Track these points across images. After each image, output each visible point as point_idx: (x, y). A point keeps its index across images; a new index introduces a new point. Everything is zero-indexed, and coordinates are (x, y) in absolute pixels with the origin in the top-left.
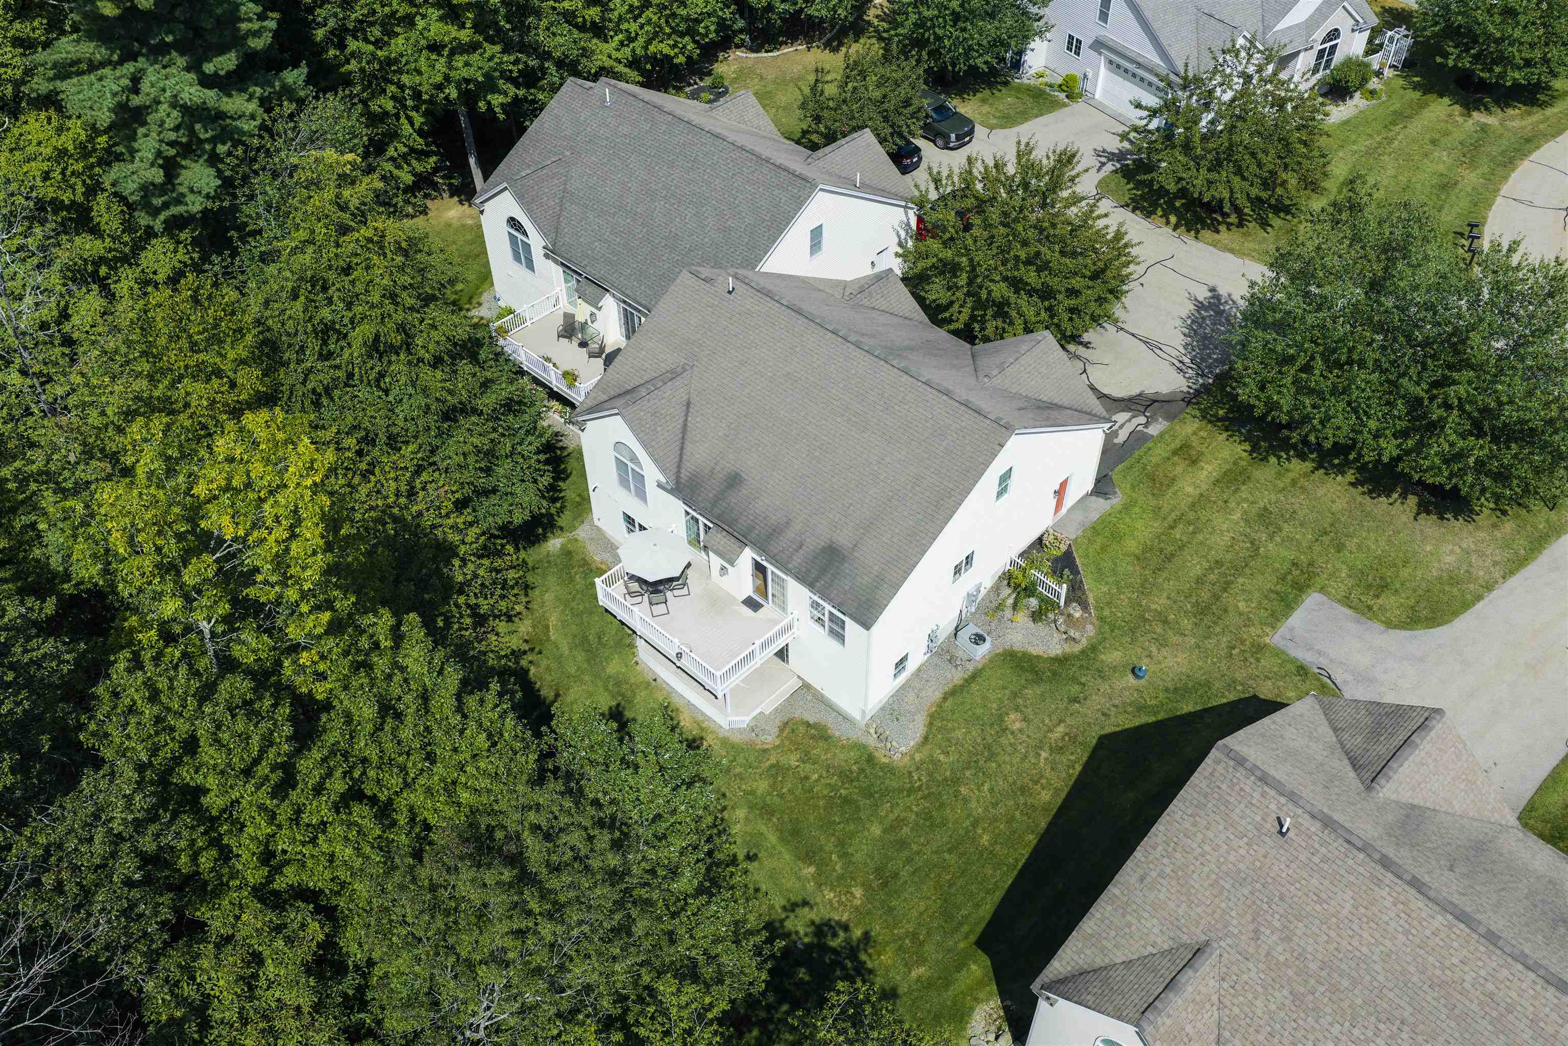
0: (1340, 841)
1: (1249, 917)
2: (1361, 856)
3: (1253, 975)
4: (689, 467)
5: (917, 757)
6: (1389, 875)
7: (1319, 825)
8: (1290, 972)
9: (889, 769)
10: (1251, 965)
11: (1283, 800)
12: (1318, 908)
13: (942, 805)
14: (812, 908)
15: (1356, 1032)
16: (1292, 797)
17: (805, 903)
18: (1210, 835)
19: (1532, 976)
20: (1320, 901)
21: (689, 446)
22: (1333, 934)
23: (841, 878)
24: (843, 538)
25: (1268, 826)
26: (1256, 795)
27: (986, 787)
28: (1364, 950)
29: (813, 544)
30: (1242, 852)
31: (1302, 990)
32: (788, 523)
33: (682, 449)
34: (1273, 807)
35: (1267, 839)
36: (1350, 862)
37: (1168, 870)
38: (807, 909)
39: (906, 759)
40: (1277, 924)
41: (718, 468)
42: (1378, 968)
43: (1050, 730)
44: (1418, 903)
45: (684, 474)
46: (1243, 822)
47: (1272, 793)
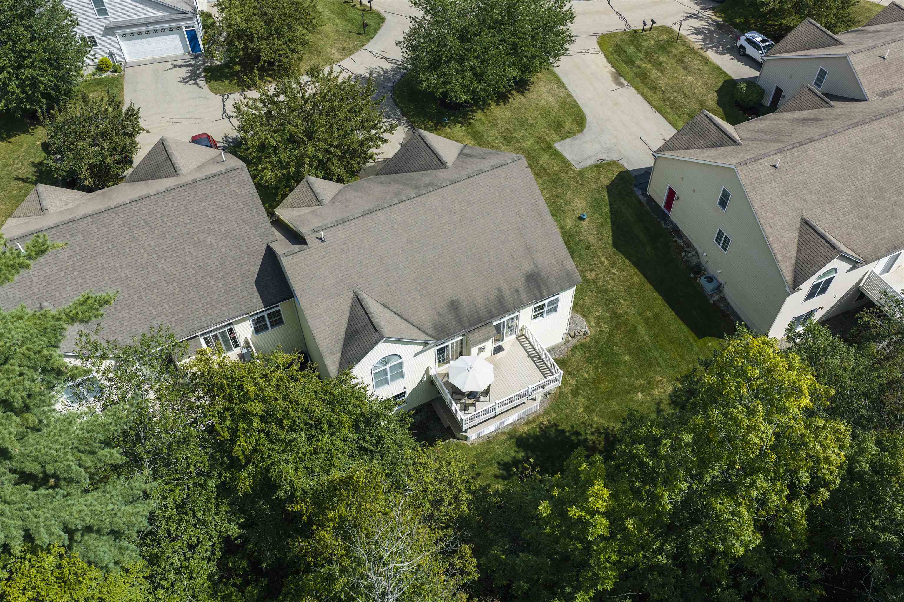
0: (788, 152)
1: (799, 199)
2: (795, 149)
3: (818, 212)
4: (428, 325)
5: (593, 324)
6: (805, 146)
7: (779, 154)
8: (822, 199)
9: (596, 340)
10: (815, 210)
11: (765, 159)
12: (805, 175)
13: (625, 324)
14: (661, 402)
15: (847, 192)
16: (766, 156)
17: (658, 404)
18: (766, 191)
19: (850, 130)
20: (803, 173)
21: (413, 319)
22: (815, 177)
23: (649, 383)
24: (527, 267)
25: (772, 171)
26: (760, 166)
27: (622, 301)
28: (824, 171)
29: (520, 283)
30: (777, 185)
31: (829, 199)
32: (499, 290)
33: (412, 324)
34: (766, 164)
35: (776, 174)
36: (796, 154)
37: (771, 215)
38: (662, 405)
39: (592, 329)
40: (805, 192)
41: (440, 310)
42: (831, 171)
43: (602, 263)
44: (817, 144)
45: (431, 331)
46: (767, 178)
47: (761, 161)
